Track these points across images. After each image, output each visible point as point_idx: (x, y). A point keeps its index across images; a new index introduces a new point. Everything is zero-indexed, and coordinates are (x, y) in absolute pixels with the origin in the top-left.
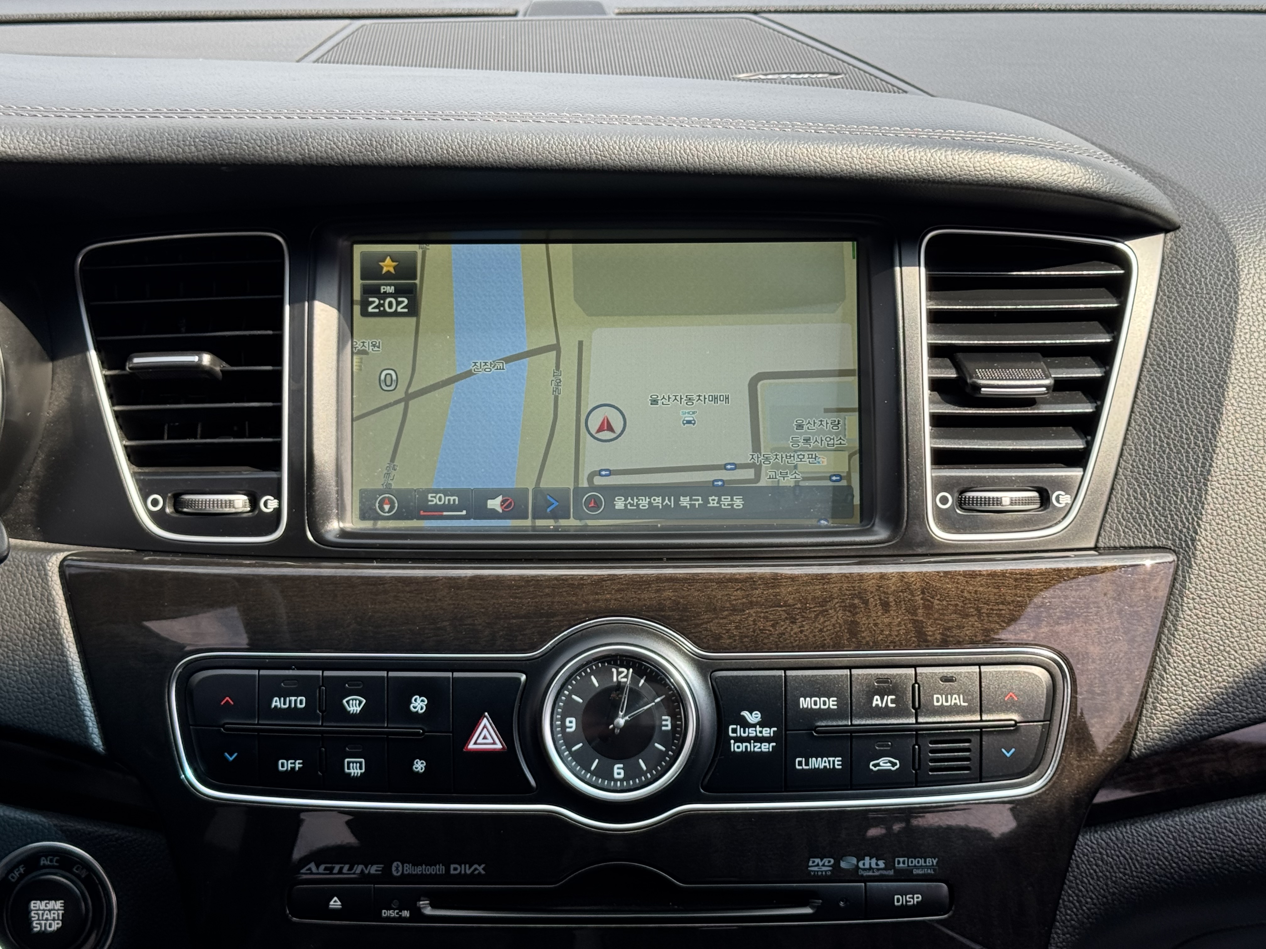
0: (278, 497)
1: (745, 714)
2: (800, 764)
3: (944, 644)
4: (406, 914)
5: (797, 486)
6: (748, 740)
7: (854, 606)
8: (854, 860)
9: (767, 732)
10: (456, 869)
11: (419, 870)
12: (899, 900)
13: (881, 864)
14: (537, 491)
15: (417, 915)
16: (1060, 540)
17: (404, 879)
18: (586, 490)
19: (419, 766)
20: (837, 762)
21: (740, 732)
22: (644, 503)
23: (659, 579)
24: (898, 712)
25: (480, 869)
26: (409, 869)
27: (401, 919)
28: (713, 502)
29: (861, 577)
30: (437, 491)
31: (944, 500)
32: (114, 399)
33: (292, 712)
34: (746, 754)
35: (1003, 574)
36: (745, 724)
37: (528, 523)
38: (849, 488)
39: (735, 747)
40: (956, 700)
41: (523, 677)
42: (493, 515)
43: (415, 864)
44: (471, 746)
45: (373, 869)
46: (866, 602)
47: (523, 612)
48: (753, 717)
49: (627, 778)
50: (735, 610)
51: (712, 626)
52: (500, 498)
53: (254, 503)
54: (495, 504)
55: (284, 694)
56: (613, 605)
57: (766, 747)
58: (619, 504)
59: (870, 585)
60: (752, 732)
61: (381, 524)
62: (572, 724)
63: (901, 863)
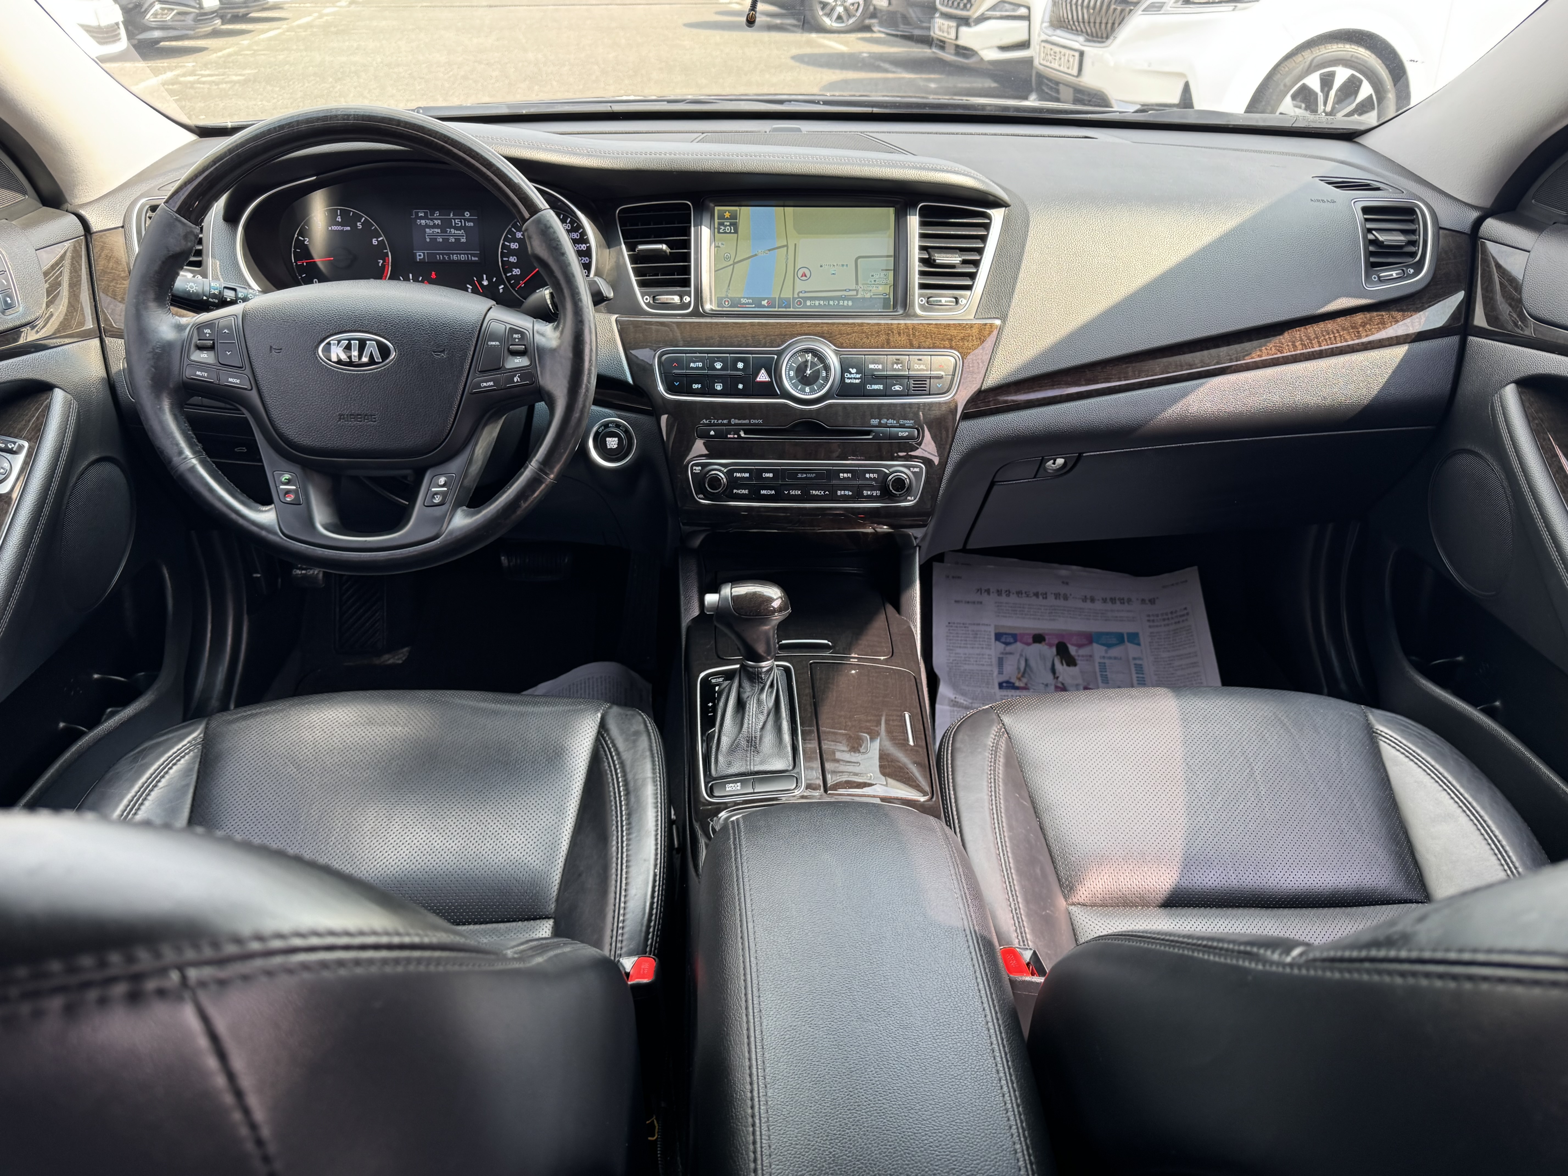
0: (690, 297)
1: (851, 369)
2: (869, 387)
3: (919, 347)
4: (736, 436)
5: (871, 297)
6: (851, 378)
7: (889, 334)
8: (886, 420)
9: (858, 376)
10: (753, 421)
11: (740, 422)
12: (900, 434)
13: (895, 422)
14: (779, 298)
15: (740, 437)
16: (962, 316)
17: (735, 425)
18: (797, 298)
19: (740, 386)
20: (881, 387)
21: (849, 376)
22: (817, 303)
23: (822, 323)
24: (902, 370)
25: (761, 421)
26: (737, 421)
27: (734, 438)
28: (841, 303)
29: (892, 324)
30: (744, 298)
31: (922, 301)
32: (632, 263)
33: (697, 368)
34: (851, 383)
35: (940, 324)
36: (851, 373)
37: (776, 309)
38: (889, 298)
39: (847, 381)
40: (922, 367)
41: (776, 357)
42: (764, 306)
43: (739, 420)
44: (758, 379)
45: (725, 421)
46: (893, 332)
47: (776, 333)
48: (854, 371)
49: (810, 392)
50: (848, 334)
51: (840, 340)
52: (766, 301)
53: (681, 299)
54: (765, 303)
55: (694, 362)
56: (806, 331)
57: (857, 381)
58: (808, 303)
59: (894, 327)
60: (853, 376)
61: (725, 309)
62: (792, 373)
63: (902, 422)
